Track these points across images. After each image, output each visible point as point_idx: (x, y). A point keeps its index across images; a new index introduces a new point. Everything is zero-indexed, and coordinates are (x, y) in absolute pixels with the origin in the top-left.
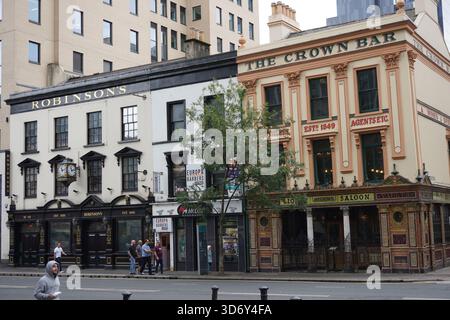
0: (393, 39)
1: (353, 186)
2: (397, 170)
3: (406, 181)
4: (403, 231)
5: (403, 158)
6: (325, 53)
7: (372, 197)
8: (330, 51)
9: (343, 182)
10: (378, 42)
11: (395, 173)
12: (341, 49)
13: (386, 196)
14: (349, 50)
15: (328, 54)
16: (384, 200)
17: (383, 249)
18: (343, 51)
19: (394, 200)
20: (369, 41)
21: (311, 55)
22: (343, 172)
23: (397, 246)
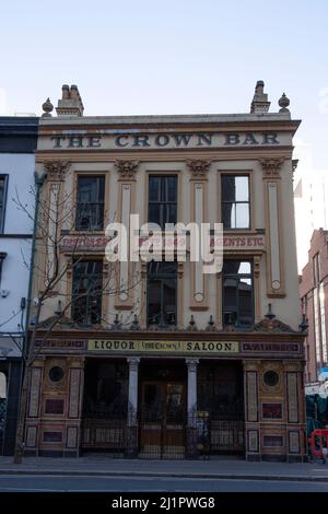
0: (275, 141)
1: (208, 329)
2: (274, 312)
3: (286, 328)
4: (278, 399)
5: (282, 296)
6: (179, 143)
7: (235, 347)
8: (186, 143)
9: (192, 323)
10: (254, 142)
11: (270, 316)
12: (202, 141)
13: (256, 347)
14: (212, 146)
15: (182, 145)
16: (252, 353)
17: (248, 425)
18: (205, 145)
19: (268, 354)
20: (242, 139)
21: (157, 142)
22: (193, 309)
23: (269, 421)
